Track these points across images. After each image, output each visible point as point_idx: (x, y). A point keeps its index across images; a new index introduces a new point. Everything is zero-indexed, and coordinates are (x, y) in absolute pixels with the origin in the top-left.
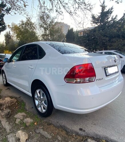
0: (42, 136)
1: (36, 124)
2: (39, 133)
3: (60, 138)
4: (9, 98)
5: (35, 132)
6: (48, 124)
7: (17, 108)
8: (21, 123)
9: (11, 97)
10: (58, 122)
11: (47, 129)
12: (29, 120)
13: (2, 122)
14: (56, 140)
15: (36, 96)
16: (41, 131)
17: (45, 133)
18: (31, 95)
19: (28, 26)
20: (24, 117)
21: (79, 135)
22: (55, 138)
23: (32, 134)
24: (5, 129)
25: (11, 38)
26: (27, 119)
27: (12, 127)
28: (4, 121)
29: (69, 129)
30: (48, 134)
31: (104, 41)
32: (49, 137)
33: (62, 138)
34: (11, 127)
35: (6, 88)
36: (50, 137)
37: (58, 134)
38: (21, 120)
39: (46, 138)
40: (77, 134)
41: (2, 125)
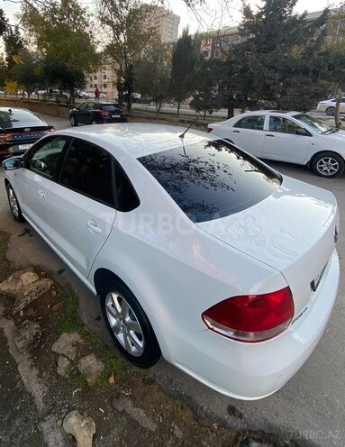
0: (133, 424)
1: (112, 380)
2: (124, 411)
3: (178, 433)
4: (32, 274)
5: (114, 409)
6: (143, 380)
7: (56, 307)
8: (72, 372)
9: (37, 270)
10: (171, 380)
11: (142, 399)
12: (91, 364)
13: (19, 368)
14: (169, 438)
15: (109, 304)
16: (128, 406)
17: (139, 414)
18: (93, 290)
19: (68, 16)
20: (77, 351)
21: (230, 429)
22: (165, 430)
23: (106, 416)
24: (32, 398)
25: (22, 46)
26: (88, 358)
27: (50, 390)
28: (26, 362)
29: (202, 408)
30: (148, 415)
31: (268, 81)
32: (150, 427)
33: (184, 432)
34: (46, 389)
35: (20, 228)
36: (153, 427)
37: (173, 416)
38: (71, 361)
39: (144, 430)
40: (223, 424)
41: (20, 379)
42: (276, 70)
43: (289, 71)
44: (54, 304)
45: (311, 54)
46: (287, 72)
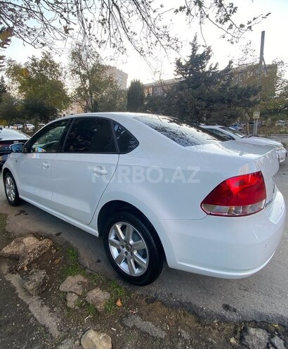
0: (144, 335)
1: (119, 303)
2: (134, 327)
3: (186, 335)
4: (32, 238)
5: (125, 326)
6: (146, 300)
7: (57, 261)
8: (81, 304)
9: (37, 235)
10: (171, 294)
11: (148, 314)
12: (99, 296)
13: (31, 308)
14: (178, 341)
15: (112, 238)
16: (138, 322)
17: (148, 326)
18: (96, 232)
19: (45, 68)
20: (84, 288)
21: (227, 322)
22: (173, 336)
23: (119, 333)
24: (46, 329)
25: (5, 91)
26: (94, 291)
27: (63, 320)
28: (36, 303)
29: (202, 309)
30: (156, 326)
32: (160, 335)
33: (190, 334)
34: (59, 320)
35: (16, 210)
36: (163, 335)
37: (177, 323)
38: (79, 295)
39: (155, 339)
40: (223, 320)
41: (33, 316)
42: (203, 100)
43: (212, 101)
44: (54, 260)
45: (225, 89)
46: (210, 101)
